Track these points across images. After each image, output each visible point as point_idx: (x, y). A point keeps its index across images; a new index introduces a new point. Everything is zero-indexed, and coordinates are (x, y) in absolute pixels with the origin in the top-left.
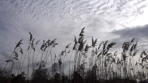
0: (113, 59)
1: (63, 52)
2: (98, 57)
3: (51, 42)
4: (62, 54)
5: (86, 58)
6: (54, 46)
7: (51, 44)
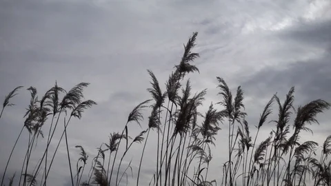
0: (321, 169)
1: (115, 137)
2: (256, 159)
3: (66, 98)
4: (113, 147)
5: (208, 161)
6: (76, 113)
7: (64, 104)
